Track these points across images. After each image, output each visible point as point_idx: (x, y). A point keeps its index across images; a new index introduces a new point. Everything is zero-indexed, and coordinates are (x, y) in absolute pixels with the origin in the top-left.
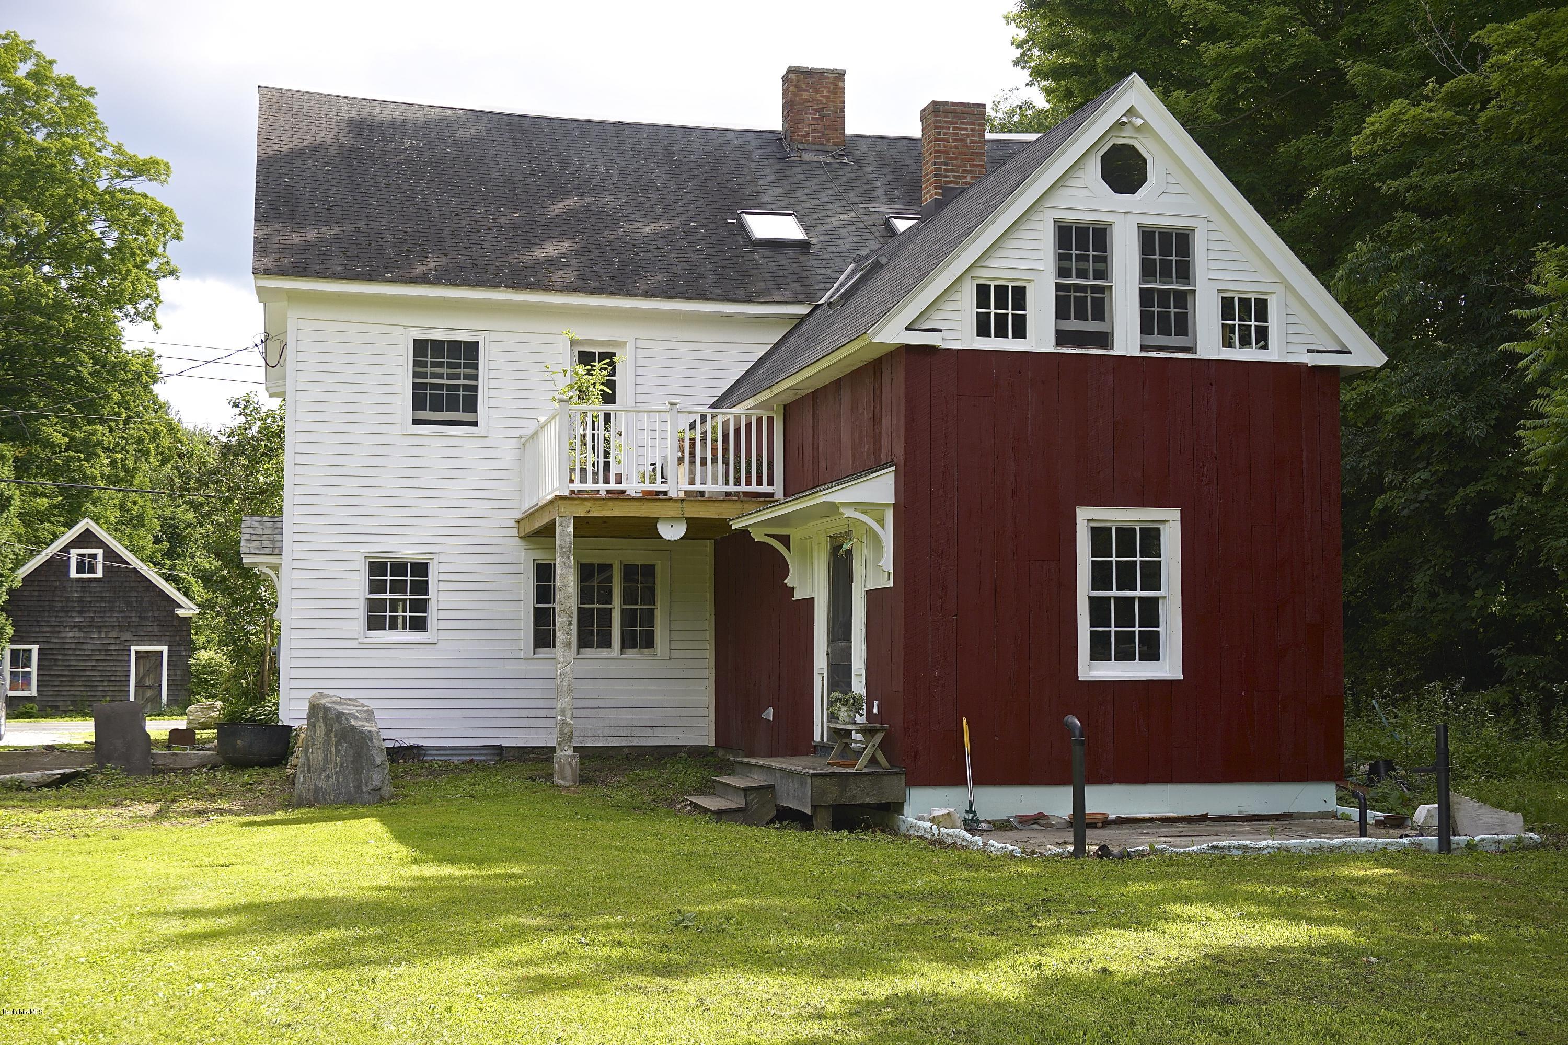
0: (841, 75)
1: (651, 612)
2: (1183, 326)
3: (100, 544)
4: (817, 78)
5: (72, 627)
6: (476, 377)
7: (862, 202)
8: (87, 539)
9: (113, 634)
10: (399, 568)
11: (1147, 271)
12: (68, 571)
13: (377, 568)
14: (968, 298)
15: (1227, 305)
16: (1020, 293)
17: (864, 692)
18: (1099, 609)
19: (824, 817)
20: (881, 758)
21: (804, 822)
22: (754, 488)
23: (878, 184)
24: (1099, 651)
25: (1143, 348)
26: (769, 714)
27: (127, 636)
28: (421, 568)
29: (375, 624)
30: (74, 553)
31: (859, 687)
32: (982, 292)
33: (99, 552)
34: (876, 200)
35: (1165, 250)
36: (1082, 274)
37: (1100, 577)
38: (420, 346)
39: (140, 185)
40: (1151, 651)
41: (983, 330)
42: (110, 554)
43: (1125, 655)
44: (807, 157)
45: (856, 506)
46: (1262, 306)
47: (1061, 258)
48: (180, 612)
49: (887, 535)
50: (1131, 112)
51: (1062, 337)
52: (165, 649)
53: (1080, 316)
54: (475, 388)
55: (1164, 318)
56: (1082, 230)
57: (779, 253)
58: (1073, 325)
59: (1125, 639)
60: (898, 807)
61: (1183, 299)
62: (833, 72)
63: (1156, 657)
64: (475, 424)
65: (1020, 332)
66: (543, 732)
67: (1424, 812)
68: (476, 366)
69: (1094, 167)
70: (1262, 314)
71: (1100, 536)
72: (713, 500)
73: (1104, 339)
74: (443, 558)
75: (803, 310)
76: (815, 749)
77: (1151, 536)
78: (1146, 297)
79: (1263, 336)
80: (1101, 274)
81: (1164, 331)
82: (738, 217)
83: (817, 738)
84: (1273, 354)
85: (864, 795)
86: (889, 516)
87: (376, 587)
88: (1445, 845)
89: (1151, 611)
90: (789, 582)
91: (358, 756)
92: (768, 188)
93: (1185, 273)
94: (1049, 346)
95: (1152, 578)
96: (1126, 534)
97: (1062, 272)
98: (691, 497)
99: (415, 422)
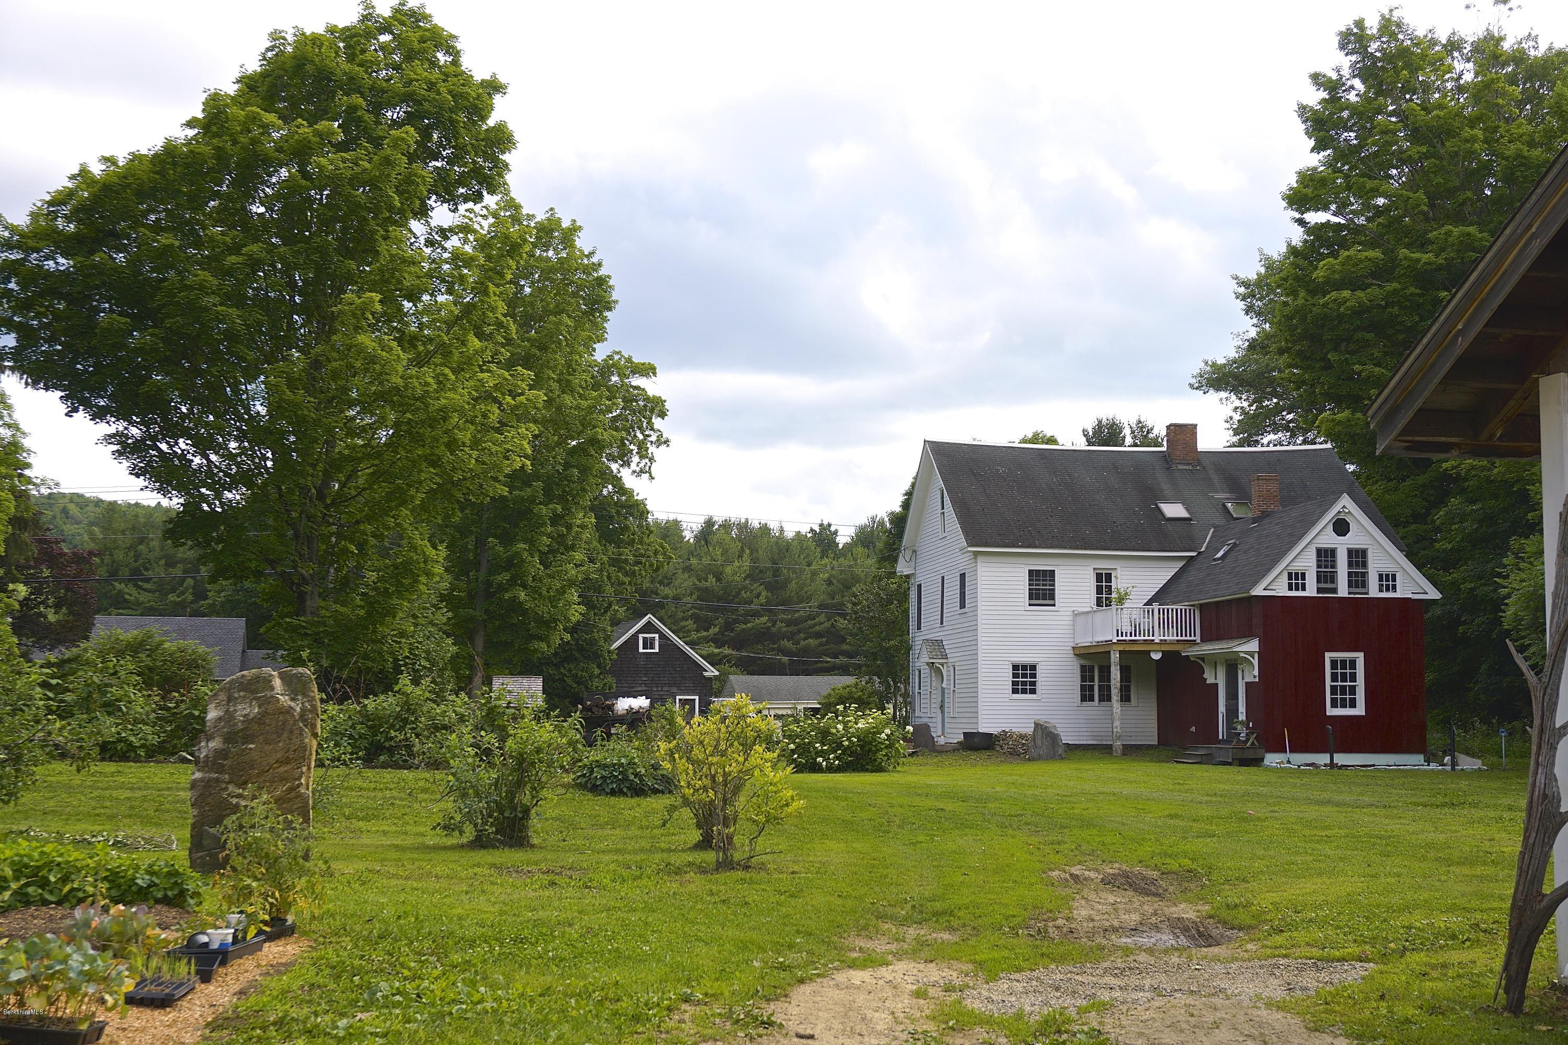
0: (1196, 426)
1: (1129, 686)
2: (1364, 584)
3: (657, 631)
4: (1184, 428)
5: (641, 684)
6: (1054, 585)
7: (1210, 492)
8: (649, 628)
9: (665, 689)
10: (1024, 667)
11: (1350, 565)
12: (638, 648)
13: (1015, 667)
14: (1285, 576)
15: (1381, 576)
16: (1303, 575)
17: (1244, 718)
18: (1334, 690)
19: (1237, 762)
20: (1256, 742)
21: (1230, 764)
22: (1188, 638)
23: (1216, 481)
24: (1334, 704)
25: (1349, 593)
26: (1193, 729)
27: (674, 690)
28: (1033, 667)
29: (1015, 691)
30: (641, 636)
31: (1242, 717)
32: (1290, 575)
33: (657, 636)
34: (1217, 492)
35: (1357, 557)
36: (1326, 567)
37: (1334, 678)
38: (1031, 572)
39: (637, 381)
40: (1353, 704)
41: (1290, 589)
42: (663, 636)
43: (1344, 706)
44: (1180, 467)
45: (1246, 652)
46: (1394, 576)
47: (1318, 561)
48: (706, 674)
49: (1256, 662)
50: (1344, 507)
51: (1319, 590)
52: (697, 698)
53: (1326, 582)
54: (1054, 590)
55: (1357, 581)
56: (1326, 550)
57: (1178, 523)
58: (1323, 585)
59: (1343, 700)
60: (1262, 760)
61: (1364, 575)
62: (1192, 425)
63: (1355, 707)
64: (1054, 605)
65: (1304, 589)
66: (1085, 738)
67: (1447, 759)
68: (1054, 580)
69: (1331, 527)
70: (1394, 580)
71: (1334, 663)
72: (1172, 643)
73: (1335, 590)
74: (1042, 663)
75: (1194, 554)
76: (1220, 742)
77: (1353, 663)
78: (1350, 574)
79: (1394, 587)
80: (1333, 566)
81: (1357, 587)
82: (1156, 505)
83: (1221, 737)
84: (1398, 595)
85: (1250, 755)
86: (1256, 656)
87: (1015, 676)
88: (1453, 769)
89: (1353, 690)
90: (1205, 676)
91: (1054, 742)
92: (1167, 488)
93: (1365, 565)
94: (1314, 594)
95: (1353, 678)
96: (1343, 662)
97: (1319, 566)
98: (1163, 642)
99: (1030, 605)
